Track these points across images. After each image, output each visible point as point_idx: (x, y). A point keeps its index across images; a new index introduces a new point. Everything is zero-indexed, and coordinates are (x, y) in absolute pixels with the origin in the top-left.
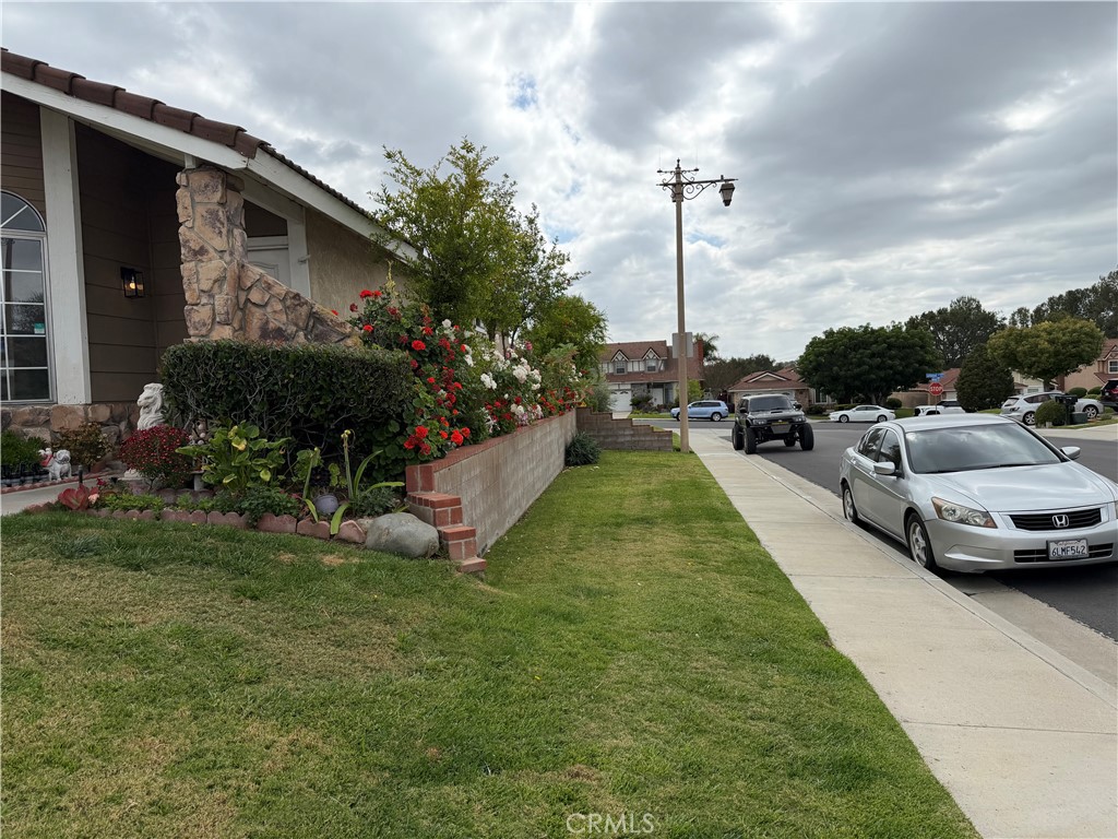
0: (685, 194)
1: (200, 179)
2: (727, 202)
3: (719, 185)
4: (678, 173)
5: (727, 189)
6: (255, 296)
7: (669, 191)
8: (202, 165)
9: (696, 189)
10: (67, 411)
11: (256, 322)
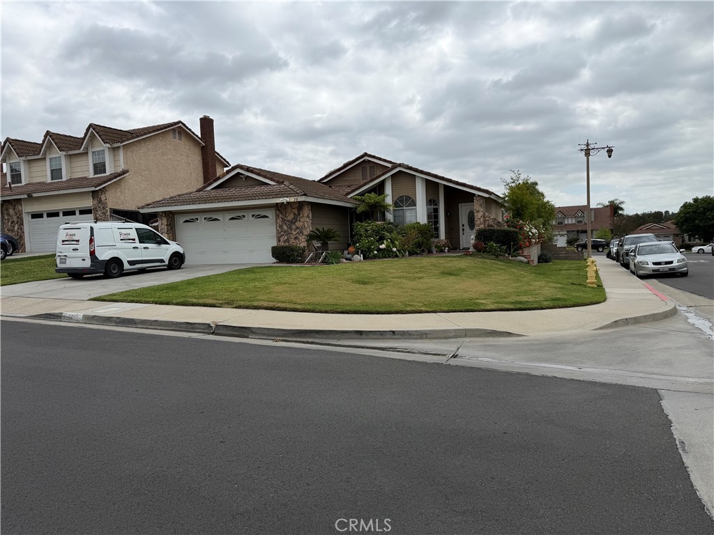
0: (591, 154)
1: (479, 198)
2: (610, 156)
3: (606, 149)
4: (588, 145)
5: (610, 151)
6: (487, 219)
7: (583, 153)
8: (478, 195)
9: (596, 151)
10: (442, 240)
11: (487, 224)
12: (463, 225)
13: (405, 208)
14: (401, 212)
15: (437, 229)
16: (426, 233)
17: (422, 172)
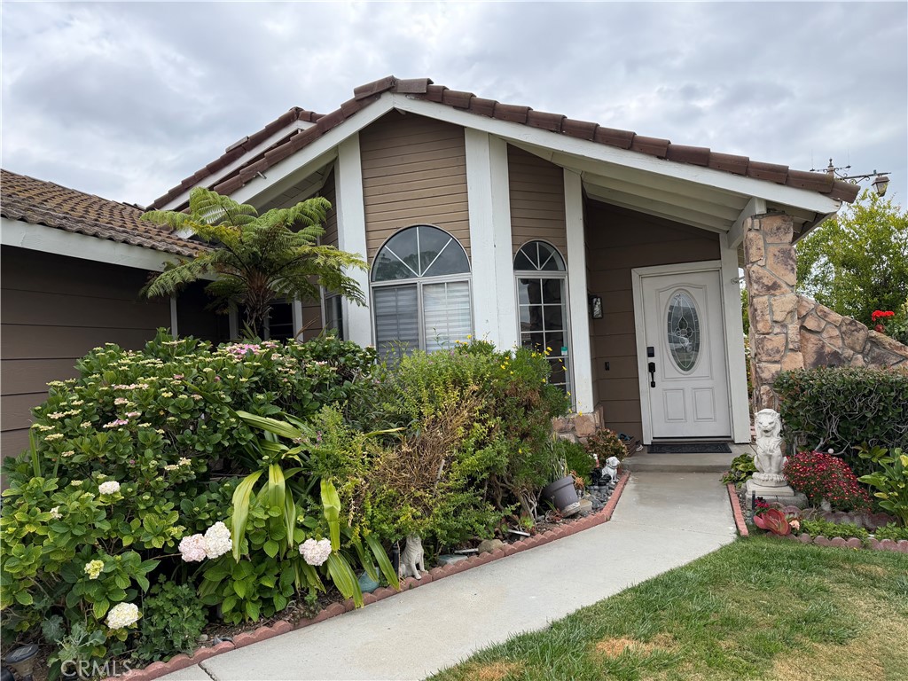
3: (874, 178)
5: (881, 182)
6: (811, 323)
10: (584, 419)
11: (811, 347)
12: (651, 353)
13: (420, 279)
14: (404, 299)
15: (559, 372)
16: (528, 406)
17: (491, 110)
